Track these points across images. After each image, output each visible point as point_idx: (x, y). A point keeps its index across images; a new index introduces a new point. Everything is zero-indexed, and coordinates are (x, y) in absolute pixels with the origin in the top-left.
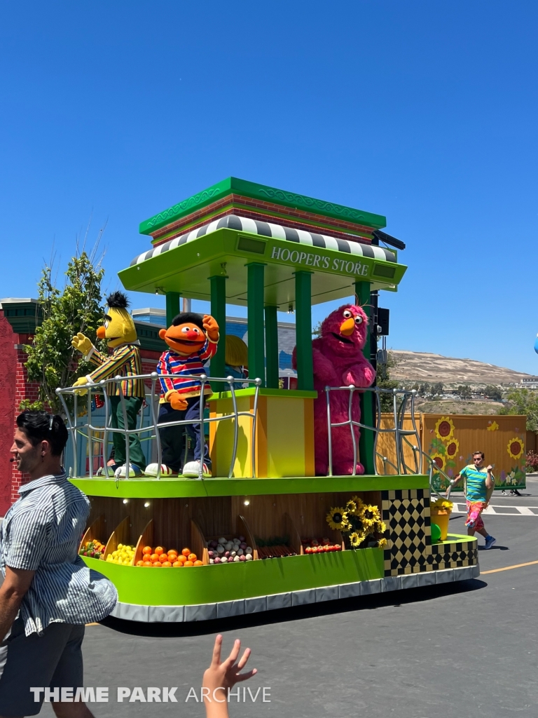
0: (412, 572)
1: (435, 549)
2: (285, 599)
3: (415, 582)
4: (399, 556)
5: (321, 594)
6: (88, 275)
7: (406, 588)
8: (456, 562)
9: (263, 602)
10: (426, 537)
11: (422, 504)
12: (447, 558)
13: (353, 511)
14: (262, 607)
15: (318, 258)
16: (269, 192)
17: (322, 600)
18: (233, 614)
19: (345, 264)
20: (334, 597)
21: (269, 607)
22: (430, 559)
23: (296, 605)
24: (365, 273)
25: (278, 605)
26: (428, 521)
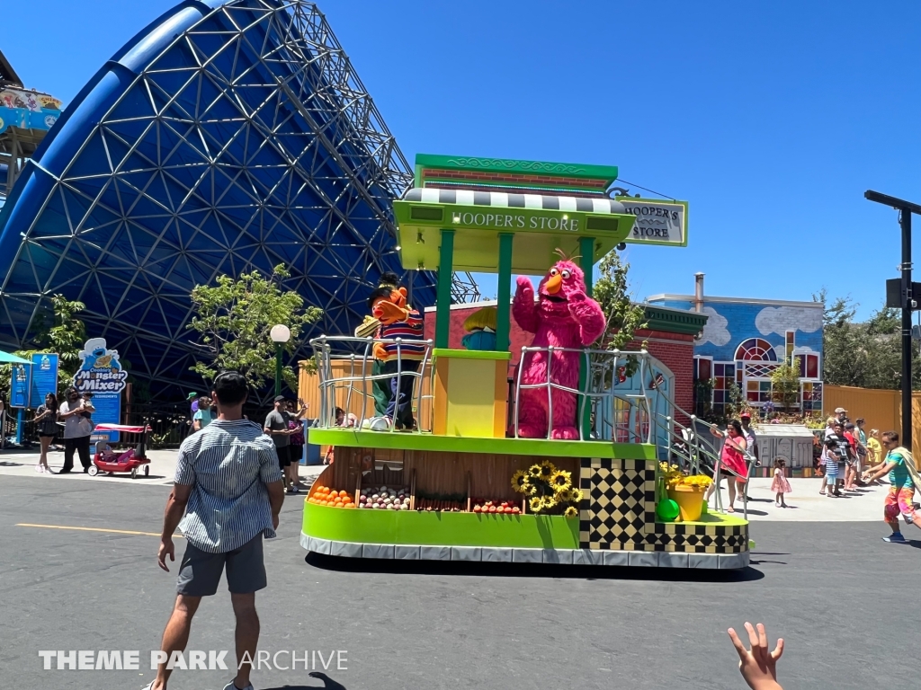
0: (622, 548)
1: (660, 528)
2: (442, 552)
3: (624, 561)
4: (603, 530)
5: (489, 554)
6: (616, 268)
7: (610, 564)
8: (694, 547)
9: (417, 551)
10: (646, 513)
11: (643, 477)
12: (679, 540)
13: (538, 475)
14: (415, 555)
15: (509, 219)
16: (460, 161)
17: (490, 560)
18: (380, 556)
19: (546, 222)
20: (508, 559)
21: (423, 556)
22: (651, 539)
23: (456, 559)
24: (574, 228)
25: (433, 556)
26: (650, 496)
